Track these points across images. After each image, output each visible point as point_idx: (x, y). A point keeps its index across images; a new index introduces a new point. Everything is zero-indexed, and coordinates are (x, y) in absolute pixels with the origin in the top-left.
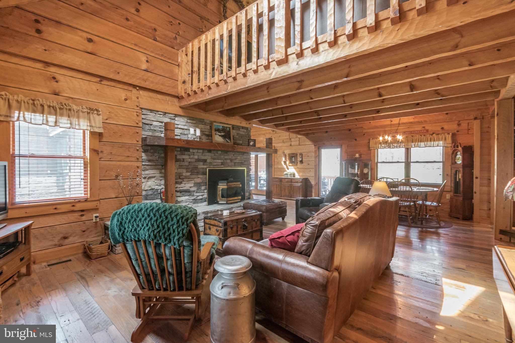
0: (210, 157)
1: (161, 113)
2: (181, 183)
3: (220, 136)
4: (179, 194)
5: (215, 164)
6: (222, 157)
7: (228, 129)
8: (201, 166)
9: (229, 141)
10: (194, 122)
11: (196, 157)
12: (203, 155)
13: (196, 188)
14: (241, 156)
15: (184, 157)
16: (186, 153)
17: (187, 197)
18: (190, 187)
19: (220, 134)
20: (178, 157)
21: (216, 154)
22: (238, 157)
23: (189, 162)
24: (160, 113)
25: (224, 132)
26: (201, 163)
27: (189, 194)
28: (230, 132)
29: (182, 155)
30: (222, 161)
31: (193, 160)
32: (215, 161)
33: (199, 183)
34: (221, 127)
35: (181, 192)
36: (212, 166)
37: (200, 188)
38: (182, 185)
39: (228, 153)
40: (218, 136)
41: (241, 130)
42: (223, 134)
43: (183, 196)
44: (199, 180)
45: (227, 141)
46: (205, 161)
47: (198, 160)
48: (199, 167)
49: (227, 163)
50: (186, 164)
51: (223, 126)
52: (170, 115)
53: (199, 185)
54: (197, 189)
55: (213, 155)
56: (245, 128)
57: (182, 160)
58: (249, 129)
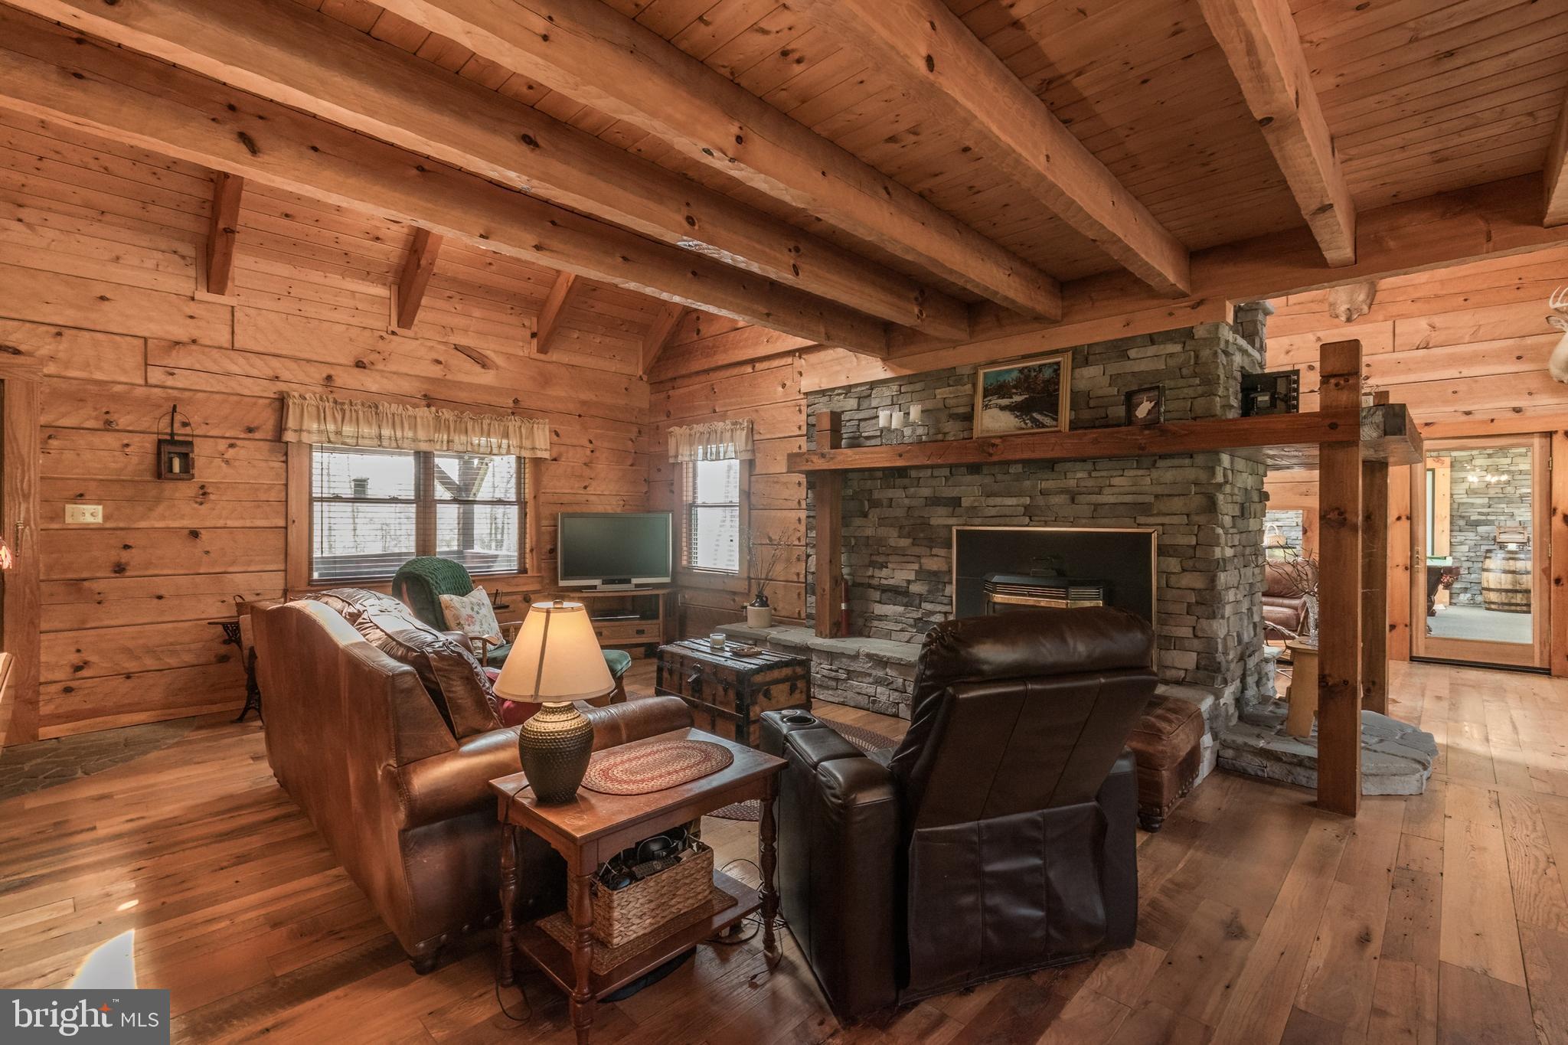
0: (977, 491)
1: (840, 391)
2: (884, 566)
3: (1002, 408)
4: (877, 595)
5: (993, 512)
6: (1027, 483)
7: (1047, 373)
8: (939, 518)
9: (1047, 421)
10: (918, 386)
11: (926, 492)
12: (950, 483)
13: (926, 588)
14: (1132, 473)
15: (890, 493)
16: (898, 481)
17: (901, 609)
18: (909, 582)
19: (1005, 402)
20: (876, 495)
21: (999, 477)
22: (1116, 481)
23: (909, 508)
24: (836, 392)
25: (1028, 389)
26: (941, 510)
27: (905, 600)
28: (1058, 383)
29: (889, 487)
30: (1028, 500)
31: (914, 503)
32: (992, 501)
33: (935, 574)
34: (1015, 374)
35: (885, 589)
36: (978, 521)
37: (938, 590)
38: (885, 572)
39: (1057, 467)
40: (996, 412)
41: (1132, 353)
42: (1017, 399)
43: (888, 601)
44: (933, 564)
45: (1034, 421)
46: (956, 502)
47: (935, 501)
48: (934, 522)
49: (1048, 507)
50: (900, 513)
51: (1021, 370)
52: (859, 389)
53: (933, 578)
54: (929, 592)
55: (988, 480)
56: (1168, 337)
57: (885, 502)
58: (1200, 332)
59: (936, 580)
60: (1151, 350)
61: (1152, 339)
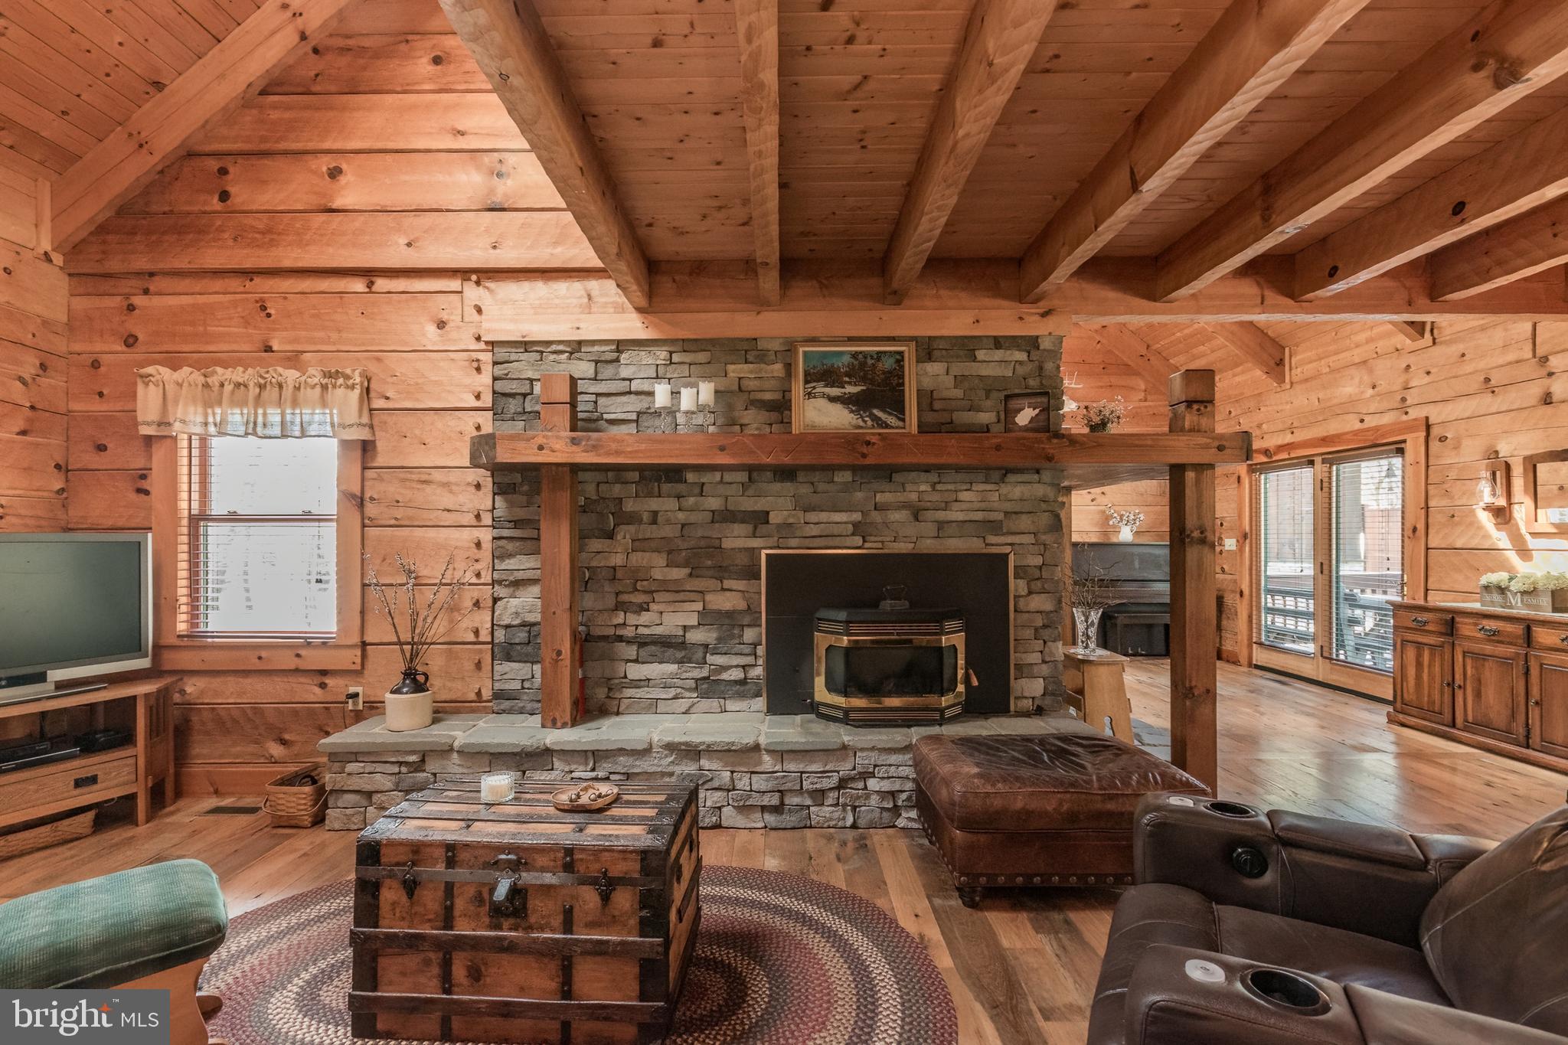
0: (789, 503)
1: (561, 347)
2: (643, 608)
3: (833, 399)
4: (631, 651)
5: (814, 530)
6: (859, 495)
7: (888, 364)
8: (736, 539)
9: (891, 420)
10: (702, 357)
11: (714, 503)
12: (750, 492)
13: (715, 635)
14: (982, 487)
15: (654, 504)
16: (666, 487)
17: (672, 668)
18: (685, 628)
19: (835, 391)
20: (629, 506)
21: (821, 487)
22: (964, 496)
23: (683, 526)
24: (554, 347)
25: (864, 379)
26: (739, 529)
27: (679, 655)
28: (902, 377)
29: (650, 495)
30: (857, 516)
31: (693, 518)
32: (813, 517)
33: (730, 614)
34: (847, 359)
35: (642, 642)
36: (794, 542)
37: (732, 637)
38: (645, 618)
39: (896, 477)
40: (822, 403)
41: (981, 355)
42: (851, 389)
43: (650, 659)
44: (725, 602)
45: (875, 418)
46: (760, 519)
47: (727, 516)
48: (727, 544)
49: (886, 524)
50: (668, 531)
51: (855, 355)
52: (596, 348)
53: (727, 621)
54: (719, 640)
55: (804, 490)
56: (1014, 342)
57: (645, 517)
58: (1046, 344)
59: (728, 623)
60: (998, 355)
61: (998, 343)
